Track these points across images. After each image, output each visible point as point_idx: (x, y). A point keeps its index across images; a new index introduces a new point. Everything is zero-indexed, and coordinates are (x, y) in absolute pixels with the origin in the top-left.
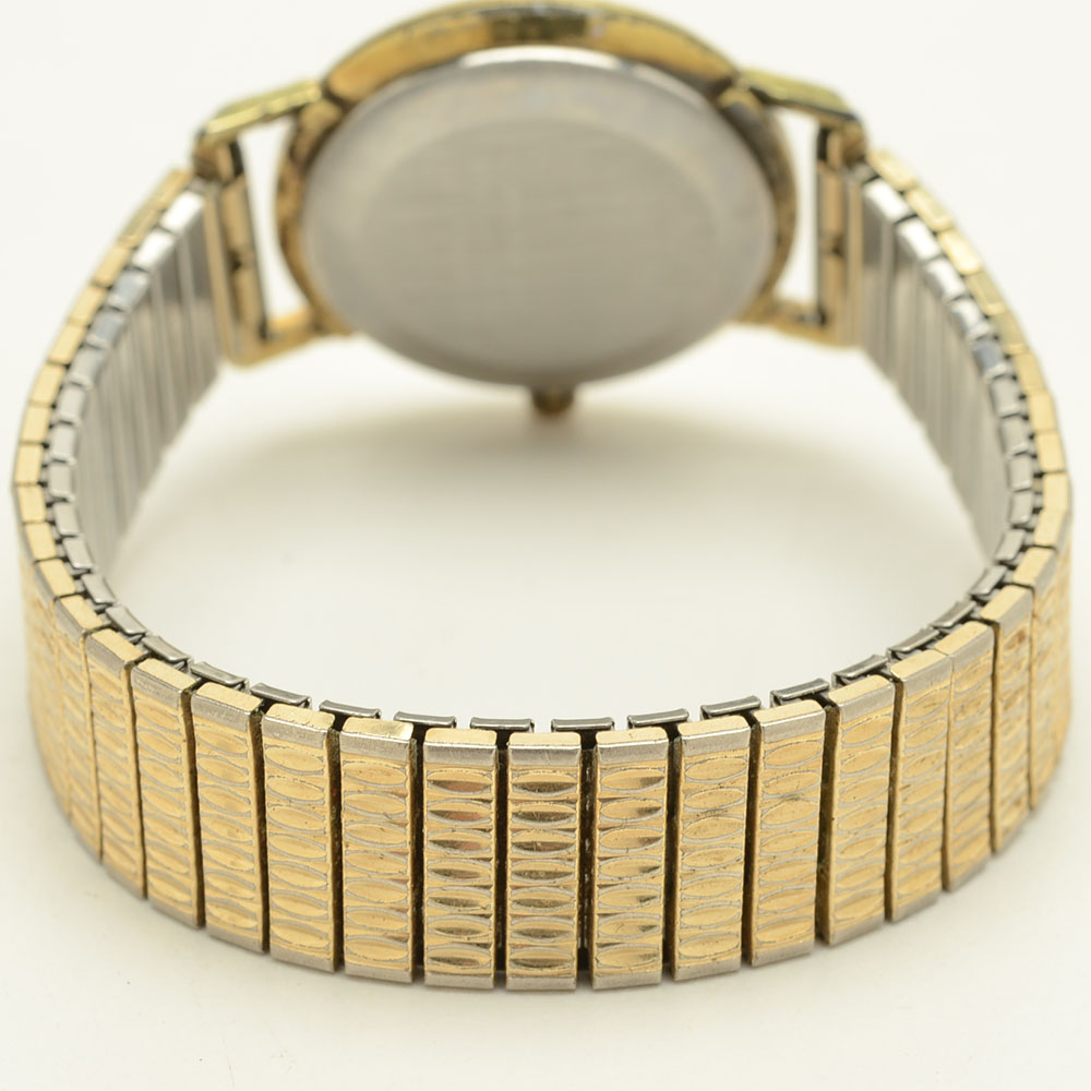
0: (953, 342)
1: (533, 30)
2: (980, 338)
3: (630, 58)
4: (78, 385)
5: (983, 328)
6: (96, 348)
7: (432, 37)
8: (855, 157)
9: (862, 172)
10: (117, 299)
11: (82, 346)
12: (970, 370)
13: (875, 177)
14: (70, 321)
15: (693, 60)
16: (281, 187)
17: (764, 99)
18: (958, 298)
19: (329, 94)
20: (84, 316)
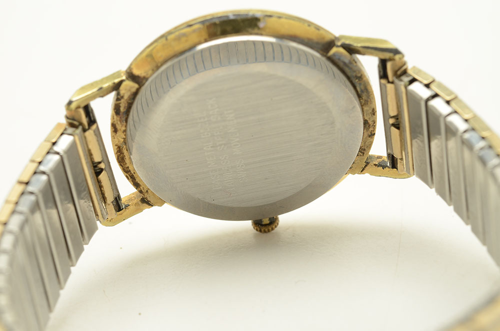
0: (467, 153)
1: (229, 28)
2: (482, 149)
3: (281, 37)
4: (11, 232)
5: (482, 144)
6: (21, 213)
7: (178, 39)
8: (401, 72)
9: (406, 79)
10: (30, 188)
11: (14, 212)
12: (478, 166)
13: (413, 80)
14: (7, 202)
15: (312, 34)
16: (115, 129)
17: (351, 50)
18: (465, 131)
19: (132, 76)
20: (14, 198)
